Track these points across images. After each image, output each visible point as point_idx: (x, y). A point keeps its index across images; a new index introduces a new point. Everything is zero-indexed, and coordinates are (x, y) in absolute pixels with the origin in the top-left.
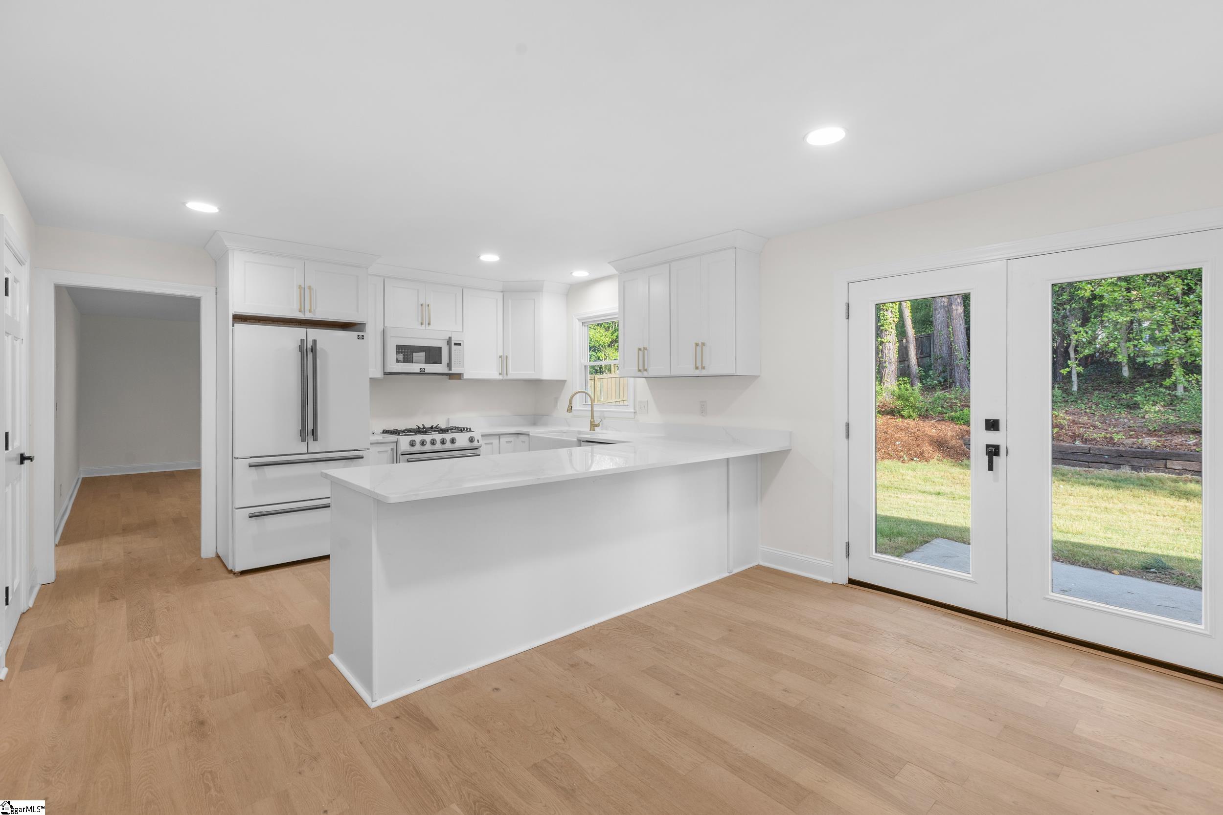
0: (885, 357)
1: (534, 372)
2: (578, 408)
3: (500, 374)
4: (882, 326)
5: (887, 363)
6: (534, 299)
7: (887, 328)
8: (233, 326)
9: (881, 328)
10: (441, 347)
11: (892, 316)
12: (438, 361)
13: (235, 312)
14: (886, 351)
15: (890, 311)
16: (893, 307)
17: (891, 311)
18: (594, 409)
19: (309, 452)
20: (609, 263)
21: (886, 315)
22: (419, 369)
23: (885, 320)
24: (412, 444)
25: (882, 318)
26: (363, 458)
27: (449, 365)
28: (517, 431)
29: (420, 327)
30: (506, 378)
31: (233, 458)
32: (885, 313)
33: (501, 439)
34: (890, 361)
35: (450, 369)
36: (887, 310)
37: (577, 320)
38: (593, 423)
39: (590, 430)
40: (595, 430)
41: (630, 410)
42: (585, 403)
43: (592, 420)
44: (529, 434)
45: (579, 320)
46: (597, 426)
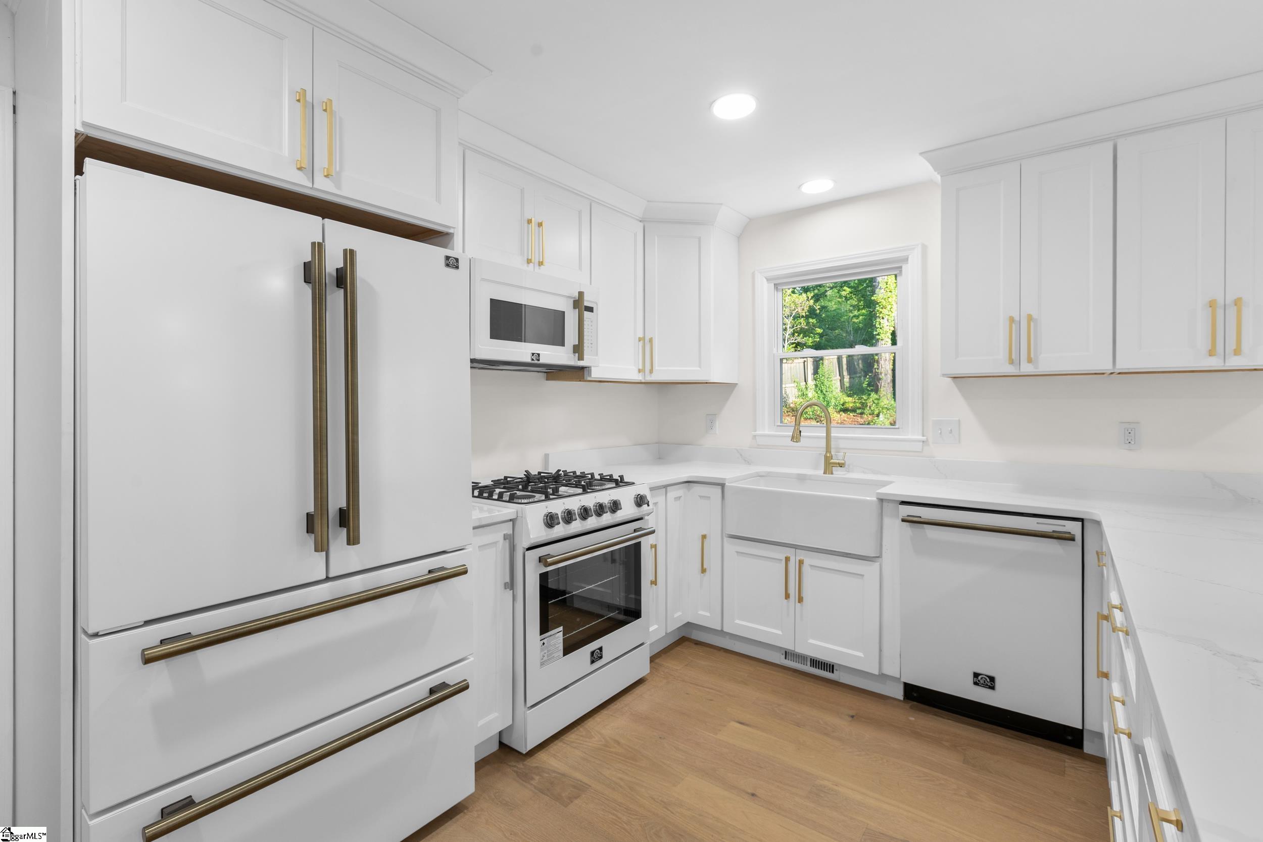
0: (880, 368)
1: (699, 369)
2: (767, 432)
3: (639, 371)
4: (878, 334)
5: (883, 375)
6: (700, 239)
7: (884, 338)
8: (79, 170)
9: (878, 337)
10: (564, 312)
11: (888, 324)
12: (560, 341)
13: (84, 124)
14: (882, 362)
15: (886, 319)
16: (889, 315)
17: (888, 320)
18: (832, 435)
19: (331, 575)
20: (921, 154)
21: (882, 323)
22: (530, 355)
23: (881, 328)
24: (551, 521)
25: (879, 326)
26: (465, 572)
27: (578, 349)
28: (691, 477)
29: (525, 267)
30: (649, 378)
31: (79, 630)
32: (882, 321)
33: (668, 494)
34: (886, 373)
35: (581, 358)
36: (883, 318)
37: (765, 280)
38: (832, 461)
39: (824, 473)
40: (834, 472)
41: (910, 437)
42: (779, 424)
43: (828, 455)
44: (725, 484)
45: (768, 280)
46: (841, 465)
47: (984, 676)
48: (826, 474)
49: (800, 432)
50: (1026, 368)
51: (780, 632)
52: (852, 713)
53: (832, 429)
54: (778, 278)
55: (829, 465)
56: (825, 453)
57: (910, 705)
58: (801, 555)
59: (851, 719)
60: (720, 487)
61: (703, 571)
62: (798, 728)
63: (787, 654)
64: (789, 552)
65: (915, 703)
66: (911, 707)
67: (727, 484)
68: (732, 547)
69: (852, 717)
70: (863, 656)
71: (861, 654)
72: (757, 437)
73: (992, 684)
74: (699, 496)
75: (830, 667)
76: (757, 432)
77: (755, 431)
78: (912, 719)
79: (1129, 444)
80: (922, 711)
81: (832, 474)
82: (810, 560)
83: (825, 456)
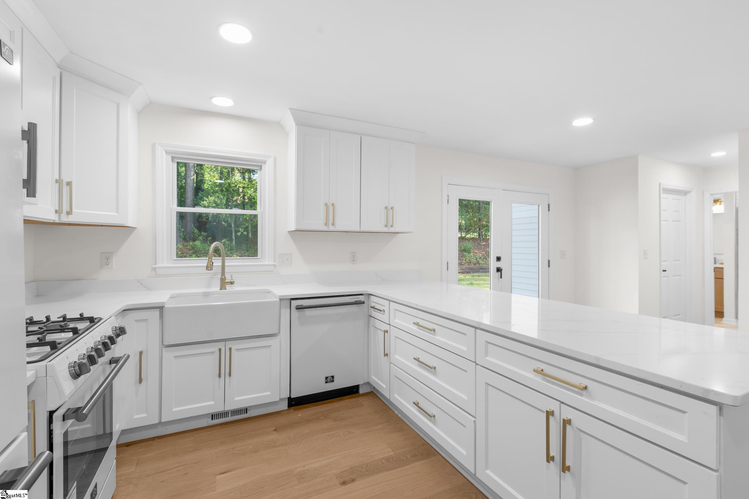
2: (165, 265)
3: (56, 212)
6: (118, 105)
18: (226, 264)
20: (289, 109)
27: (28, 185)
35: (32, 194)
38: (226, 281)
39: (220, 289)
40: (227, 288)
41: (267, 263)
42: (175, 258)
43: (223, 277)
44: (164, 306)
45: (167, 152)
46: (232, 283)
47: (329, 377)
48: (222, 290)
49: (213, 263)
50: (331, 228)
51: (212, 403)
52: (273, 428)
53: (226, 260)
54: (176, 153)
55: (223, 284)
56: (221, 276)
57: (292, 409)
58: (229, 344)
59: (276, 432)
60: (159, 309)
61: (141, 381)
62: (257, 453)
63: (213, 416)
64: (221, 345)
65: (293, 407)
66: (294, 410)
67: (166, 306)
68: (169, 355)
69: (275, 430)
70: (270, 393)
71: (269, 393)
72: (157, 269)
73: (333, 380)
74: (135, 320)
75: (246, 410)
76: (156, 266)
77: (156, 264)
78: (300, 415)
79: (353, 262)
80: (299, 409)
81: (226, 289)
82: (235, 346)
83: (221, 278)
